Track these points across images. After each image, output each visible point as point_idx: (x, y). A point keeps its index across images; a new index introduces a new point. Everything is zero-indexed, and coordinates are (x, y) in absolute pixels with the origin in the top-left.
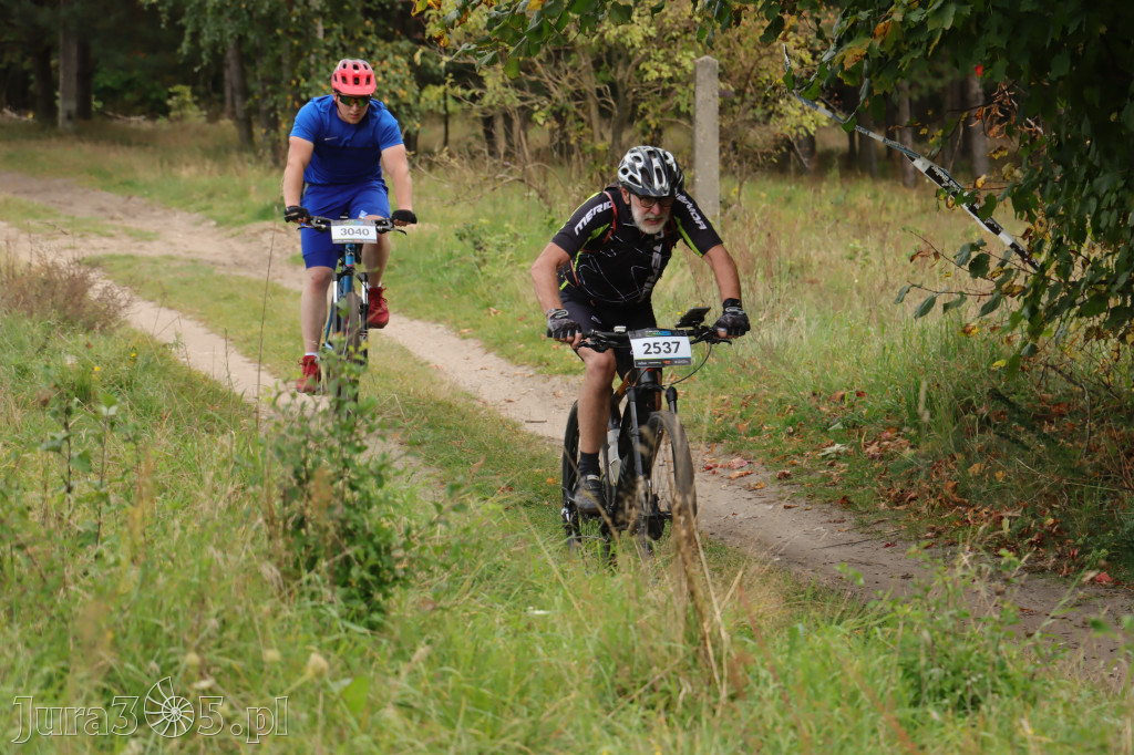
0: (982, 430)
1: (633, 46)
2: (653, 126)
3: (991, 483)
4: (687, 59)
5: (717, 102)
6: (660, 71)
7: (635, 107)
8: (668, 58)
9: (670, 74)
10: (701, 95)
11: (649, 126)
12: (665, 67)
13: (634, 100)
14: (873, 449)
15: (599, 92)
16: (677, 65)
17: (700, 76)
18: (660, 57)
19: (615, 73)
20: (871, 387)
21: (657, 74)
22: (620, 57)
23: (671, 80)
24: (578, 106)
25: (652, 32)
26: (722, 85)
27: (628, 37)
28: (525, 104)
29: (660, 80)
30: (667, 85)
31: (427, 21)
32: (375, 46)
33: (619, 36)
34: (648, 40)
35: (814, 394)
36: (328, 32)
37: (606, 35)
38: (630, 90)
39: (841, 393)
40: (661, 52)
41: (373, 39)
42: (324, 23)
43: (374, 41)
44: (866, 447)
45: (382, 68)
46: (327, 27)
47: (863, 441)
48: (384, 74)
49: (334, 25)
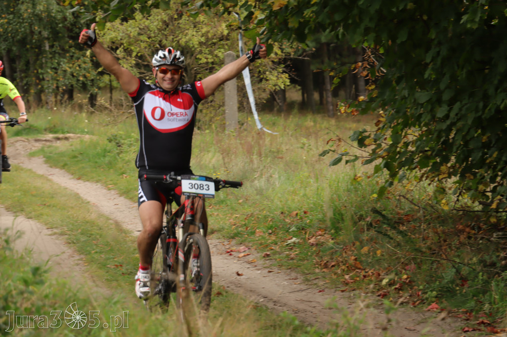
0: (368, 229)
1: (193, 47)
3: (374, 257)
4: (220, 53)
6: (207, 59)
8: (211, 53)
9: (212, 60)
12: (210, 57)
13: (195, 73)
14: (312, 240)
16: (216, 56)
17: (227, 61)
18: (207, 52)
20: (311, 209)
21: (206, 60)
22: (187, 53)
23: (213, 63)
25: (203, 40)
27: (191, 42)
28: (142, 75)
29: (207, 63)
30: (211, 66)
32: (74, 53)
33: (186, 42)
34: (201, 44)
35: (282, 213)
36: (51, 47)
37: (180, 41)
38: (193, 68)
39: (296, 212)
40: (208, 49)
41: (73, 50)
42: (49, 43)
43: (73, 51)
44: (309, 239)
45: (78, 63)
46: (51, 44)
47: (307, 236)
48: (79, 66)
49: (55, 43)
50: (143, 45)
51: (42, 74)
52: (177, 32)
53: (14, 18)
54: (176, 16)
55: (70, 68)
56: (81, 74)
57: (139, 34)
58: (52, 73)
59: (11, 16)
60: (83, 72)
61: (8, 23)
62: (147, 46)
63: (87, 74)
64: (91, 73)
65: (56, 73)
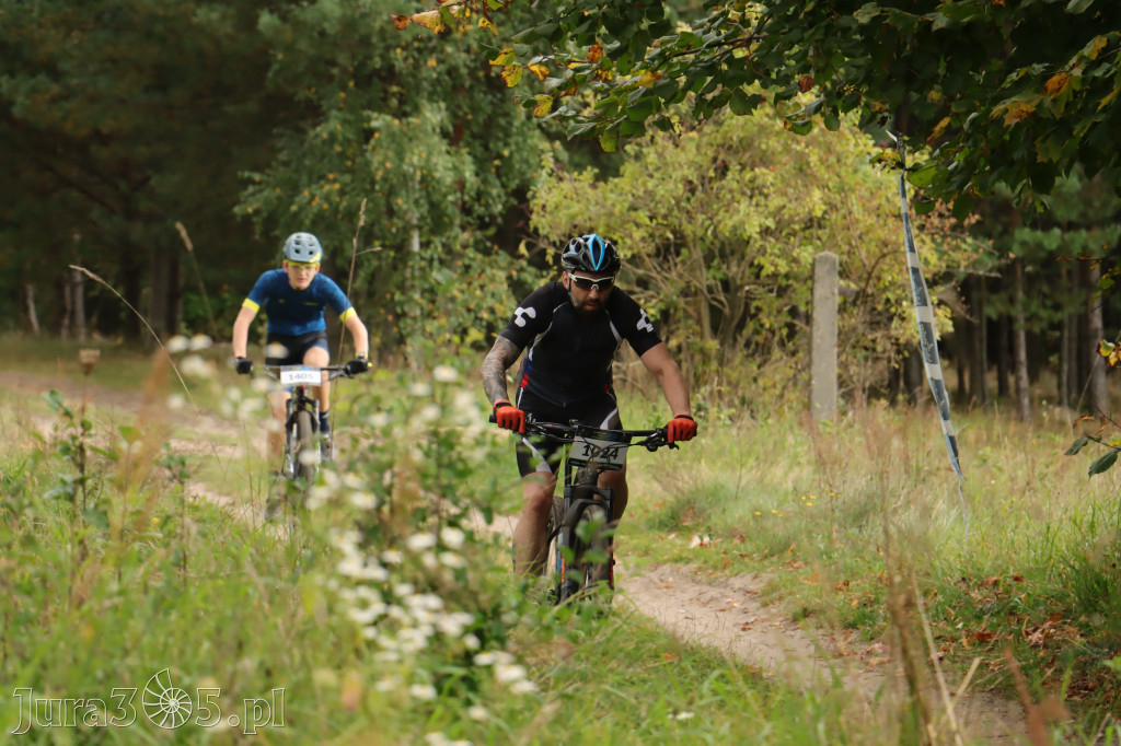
1: (749, 238)
2: (767, 326)
4: (806, 254)
5: (838, 300)
6: (776, 266)
7: (747, 306)
8: (784, 254)
9: (787, 270)
10: (819, 292)
11: (762, 326)
12: (782, 262)
13: (747, 298)
14: (1036, 637)
15: (710, 290)
16: (795, 260)
17: (819, 272)
18: (776, 251)
19: (728, 268)
20: (1030, 571)
21: (773, 269)
22: (733, 253)
23: (787, 276)
24: (687, 303)
25: (770, 223)
26: (842, 282)
27: (744, 227)
29: (775, 275)
30: (784, 283)
31: (531, 212)
32: (473, 259)
33: (735, 228)
34: (765, 232)
35: (964, 579)
36: (425, 245)
37: (721, 227)
38: (742, 287)
39: (995, 578)
40: (778, 246)
41: (470, 253)
42: (421, 236)
43: (472, 255)
44: (1028, 634)
45: (481, 282)
46: (424, 240)
47: (1024, 627)
48: (482, 287)
49: (433, 238)
50: (638, 234)
51: (401, 304)
52: (715, 207)
53: (353, 181)
54: (712, 173)
55: (462, 292)
56: (485, 305)
57: (634, 208)
58: (424, 302)
59: (347, 178)
60: (490, 302)
61: (342, 193)
62: (646, 235)
63: (497, 306)
64: (505, 303)
65: (433, 302)
